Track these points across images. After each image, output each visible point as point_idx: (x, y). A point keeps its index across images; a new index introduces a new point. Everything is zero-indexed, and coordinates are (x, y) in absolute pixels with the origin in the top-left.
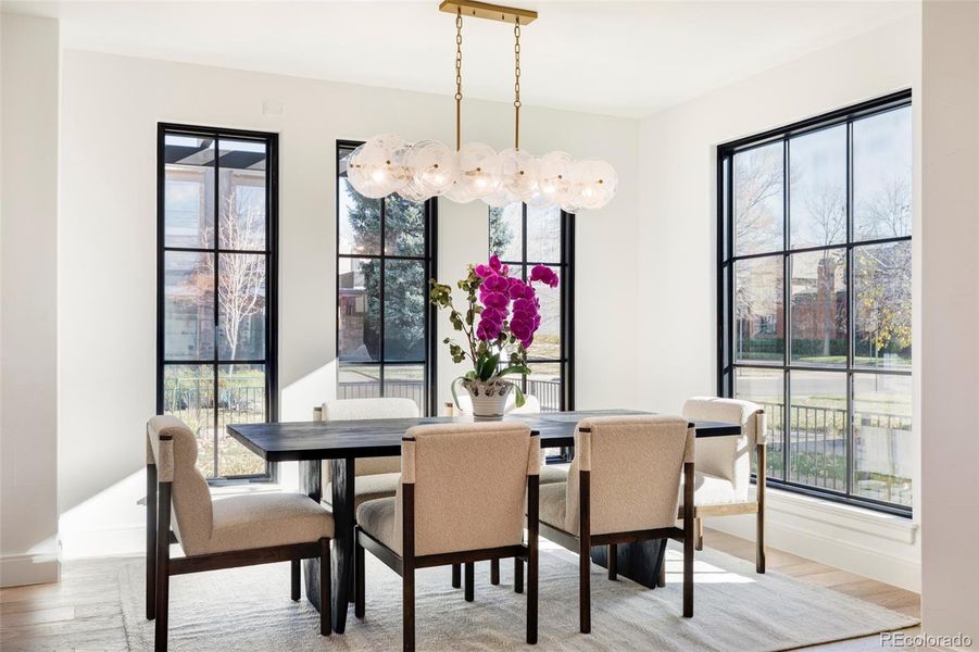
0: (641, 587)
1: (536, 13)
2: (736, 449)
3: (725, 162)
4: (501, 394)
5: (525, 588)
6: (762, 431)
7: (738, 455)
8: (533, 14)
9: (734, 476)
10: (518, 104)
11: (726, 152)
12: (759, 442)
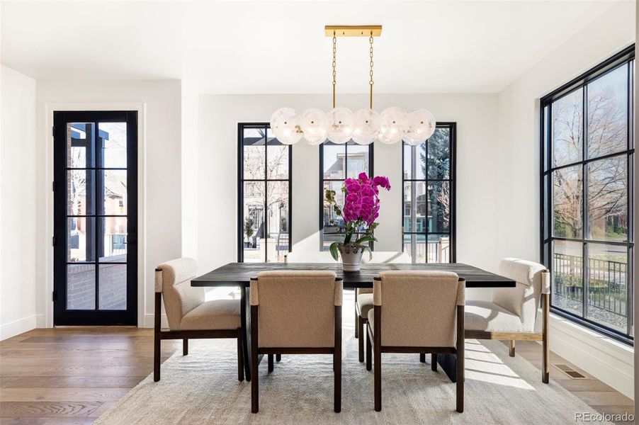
0: (448, 379)
1: (381, 26)
2: (524, 295)
3: (546, 109)
4: (354, 252)
5: (373, 367)
6: (545, 285)
7: (525, 300)
8: (379, 27)
9: (522, 314)
10: (372, 83)
11: (547, 101)
12: (543, 292)
